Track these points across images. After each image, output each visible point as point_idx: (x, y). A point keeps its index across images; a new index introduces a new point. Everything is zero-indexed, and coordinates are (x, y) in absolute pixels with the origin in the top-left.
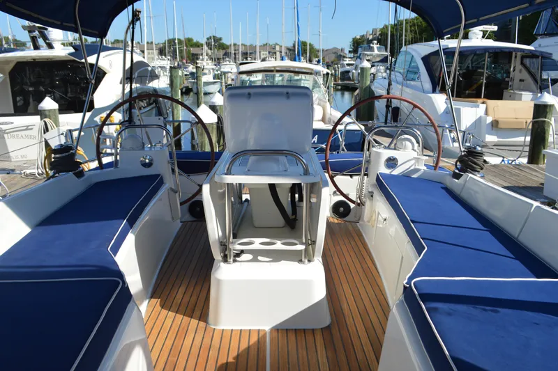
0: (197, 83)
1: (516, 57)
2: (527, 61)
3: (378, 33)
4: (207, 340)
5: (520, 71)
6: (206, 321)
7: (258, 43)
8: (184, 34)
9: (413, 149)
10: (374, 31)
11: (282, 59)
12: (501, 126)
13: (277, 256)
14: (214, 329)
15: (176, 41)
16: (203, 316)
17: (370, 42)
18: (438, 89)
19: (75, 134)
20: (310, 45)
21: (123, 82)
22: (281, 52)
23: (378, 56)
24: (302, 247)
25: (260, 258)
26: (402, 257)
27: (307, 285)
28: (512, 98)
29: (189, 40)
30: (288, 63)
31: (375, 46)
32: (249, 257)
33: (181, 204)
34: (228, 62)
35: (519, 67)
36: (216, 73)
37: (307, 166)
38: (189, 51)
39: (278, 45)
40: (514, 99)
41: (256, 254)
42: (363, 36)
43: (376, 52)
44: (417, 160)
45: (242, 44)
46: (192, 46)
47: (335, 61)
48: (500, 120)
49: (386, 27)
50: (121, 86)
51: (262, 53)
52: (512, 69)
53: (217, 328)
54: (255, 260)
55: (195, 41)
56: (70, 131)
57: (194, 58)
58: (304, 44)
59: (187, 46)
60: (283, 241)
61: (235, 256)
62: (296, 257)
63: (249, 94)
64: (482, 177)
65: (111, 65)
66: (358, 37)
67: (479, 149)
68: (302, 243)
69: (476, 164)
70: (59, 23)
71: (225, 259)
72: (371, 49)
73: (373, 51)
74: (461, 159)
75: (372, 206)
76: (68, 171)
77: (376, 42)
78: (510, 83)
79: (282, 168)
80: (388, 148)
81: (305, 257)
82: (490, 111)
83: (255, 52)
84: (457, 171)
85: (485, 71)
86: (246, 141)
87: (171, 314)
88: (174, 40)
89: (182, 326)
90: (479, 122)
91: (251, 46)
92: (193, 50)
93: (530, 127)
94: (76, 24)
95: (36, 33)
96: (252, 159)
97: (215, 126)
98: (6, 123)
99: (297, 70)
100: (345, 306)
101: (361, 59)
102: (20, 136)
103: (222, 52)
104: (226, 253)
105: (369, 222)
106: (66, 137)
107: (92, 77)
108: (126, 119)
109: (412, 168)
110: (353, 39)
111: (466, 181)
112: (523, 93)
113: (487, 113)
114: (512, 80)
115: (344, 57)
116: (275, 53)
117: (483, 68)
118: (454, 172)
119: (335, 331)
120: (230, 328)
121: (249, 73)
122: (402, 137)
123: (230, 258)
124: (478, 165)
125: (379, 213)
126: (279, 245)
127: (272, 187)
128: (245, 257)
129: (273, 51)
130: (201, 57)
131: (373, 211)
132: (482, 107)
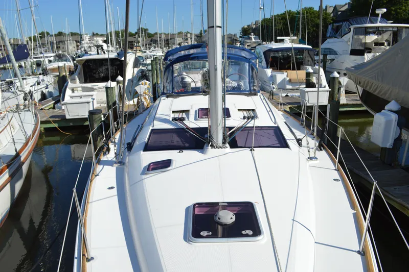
1: (305, 50)
2: (310, 52)
7: (175, 32)
12: (292, 81)
17: (249, 34)
18: (269, 67)
22: (191, 38)
23: (254, 43)
28: (303, 69)
31: (252, 36)
35: (307, 55)
39: (188, 33)
43: (253, 40)
45: (164, 34)
48: (292, 79)
51: (178, 39)
52: (304, 56)
65: (129, 60)
66: (246, 27)
72: (250, 38)
73: (252, 40)
77: (252, 34)
82: (289, 76)
90: (284, 79)
91: (171, 34)
98: (95, 86)
103: (149, 39)
110: (242, 28)
113: (287, 76)
114: (304, 61)
115: (236, 40)
116: (187, 39)
132: (286, 74)
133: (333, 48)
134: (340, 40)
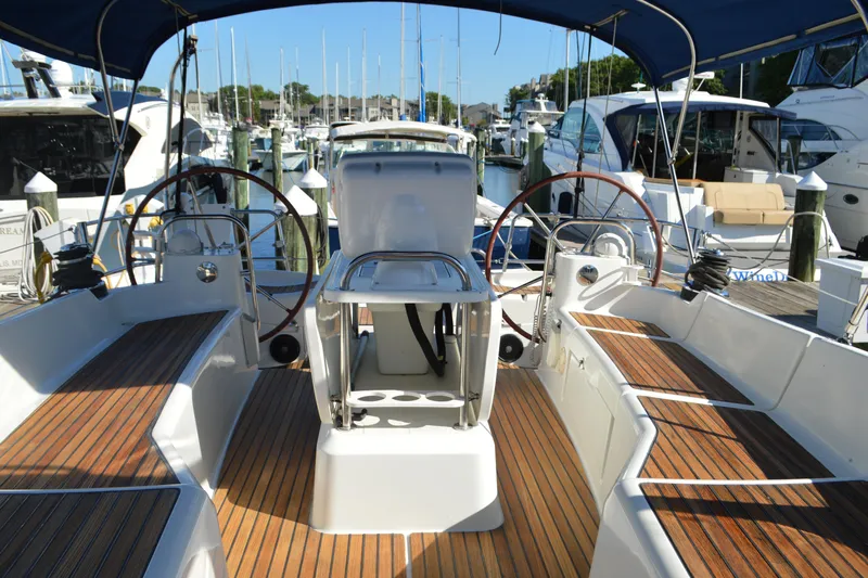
0: (273, 154)
1: (741, 118)
2: (759, 125)
3: (549, 82)
4: (311, 552)
5: (749, 139)
6: (307, 522)
7: (365, 95)
8: (249, 80)
9: (621, 255)
10: (543, 78)
11: (401, 118)
13: (418, 418)
14: (322, 534)
15: (236, 90)
16: (303, 515)
17: (535, 94)
18: (631, 165)
19: (92, 230)
20: (444, 98)
21: (167, 150)
22: (399, 109)
24: (459, 404)
25: (390, 421)
26: (613, 419)
27: (468, 462)
28: (737, 178)
29: (258, 89)
30: (409, 125)
31: (542, 101)
32: (376, 420)
33: (261, 340)
34: (318, 124)
35: (746, 133)
36: (301, 139)
37: (467, 277)
38: (257, 105)
40: (741, 181)
41: (386, 415)
42: (526, 86)
43: (544, 110)
44: (627, 271)
45: (340, 96)
46: (261, 98)
47: (482, 123)
49: (561, 73)
50: (164, 155)
51: (370, 110)
52: (736, 136)
53: (325, 532)
54: (383, 424)
55: (265, 90)
56: (83, 225)
57: (264, 117)
58: (434, 96)
59: (253, 98)
60: (429, 395)
61: (353, 419)
62: (451, 419)
63: (378, 165)
64: (727, 297)
65: (148, 124)
66: (518, 87)
67: (722, 254)
68: (459, 398)
69: (716, 276)
70: (71, 53)
71: (339, 422)
72: (536, 106)
73: (539, 109)
74: (694, 270)
75: (559, 341)
76: (81, 287)
77: (542, 95)
78: (734, 157)
79: (427, 281)
80: (583, 252)
81: (464, 420)
82: (710, 199)
83: (361, 108)
84: (688, 288)
85: (698, 140)
86: (372, 238)
87: (252, 513)
88: (232, 88)
89: (270, 531)
90: (698, 212)
91: (353, 98)
92: (262, 104)
94: (97, 56)
95: (34, 73)
96: (382, 265)
97: (314, 220)
99: (421, 135)
100: (524, 495)
101: (520, 120)
102: (12, 231)
103: (309, 108)
104: (341, 414)
105: (554, 366)
106: (76, 233)
107: (119, 140)
108: (172, 207)
109: (619, 283)
110: (511, 91)
111: (703, 303)
112: (754, 171)
114: (737, 152)
115: (496, 117)
116: (391, 110)
117: (694, 136)
118: (684, 289)
119: (512, 534)
120: (347, 532)
121: (348, 139)
122: (604, 236)
123: (346, 422)
124: (721, 279)
125: (571, 353)
126: (423, 401)
127: (411, 309)
128: (369, 420)
129: (389, 107)
130: (276, 115)
131: (561, 350)
132: (699, 192)
133: (819, 120)
134: (848, 92)
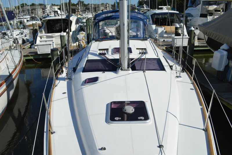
2: (178, 15)
12: (167, 32)
22: (109, 7)
23: (146, 10)
39: (107, 4)
45: (93, 4)
46: (71, 5)
48: (167, 31)
51: (101, 8)
65: (73, 20)
73: (144, 8)
77: (145, 4)
78: (174, 21)
93: (175, 32)
98: (54, 35)
101: (140, 11)
103: (84, 8)
113: (164, 29)
116: (107, 8)
